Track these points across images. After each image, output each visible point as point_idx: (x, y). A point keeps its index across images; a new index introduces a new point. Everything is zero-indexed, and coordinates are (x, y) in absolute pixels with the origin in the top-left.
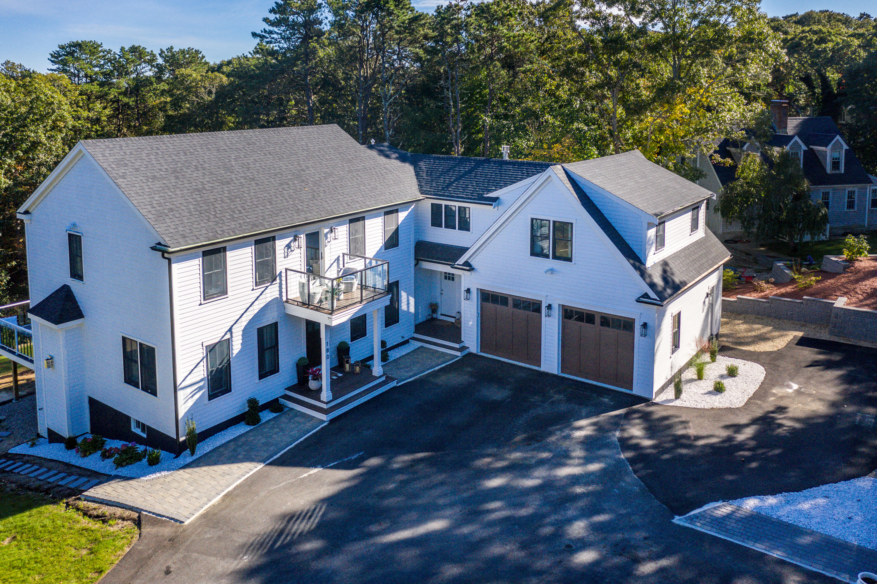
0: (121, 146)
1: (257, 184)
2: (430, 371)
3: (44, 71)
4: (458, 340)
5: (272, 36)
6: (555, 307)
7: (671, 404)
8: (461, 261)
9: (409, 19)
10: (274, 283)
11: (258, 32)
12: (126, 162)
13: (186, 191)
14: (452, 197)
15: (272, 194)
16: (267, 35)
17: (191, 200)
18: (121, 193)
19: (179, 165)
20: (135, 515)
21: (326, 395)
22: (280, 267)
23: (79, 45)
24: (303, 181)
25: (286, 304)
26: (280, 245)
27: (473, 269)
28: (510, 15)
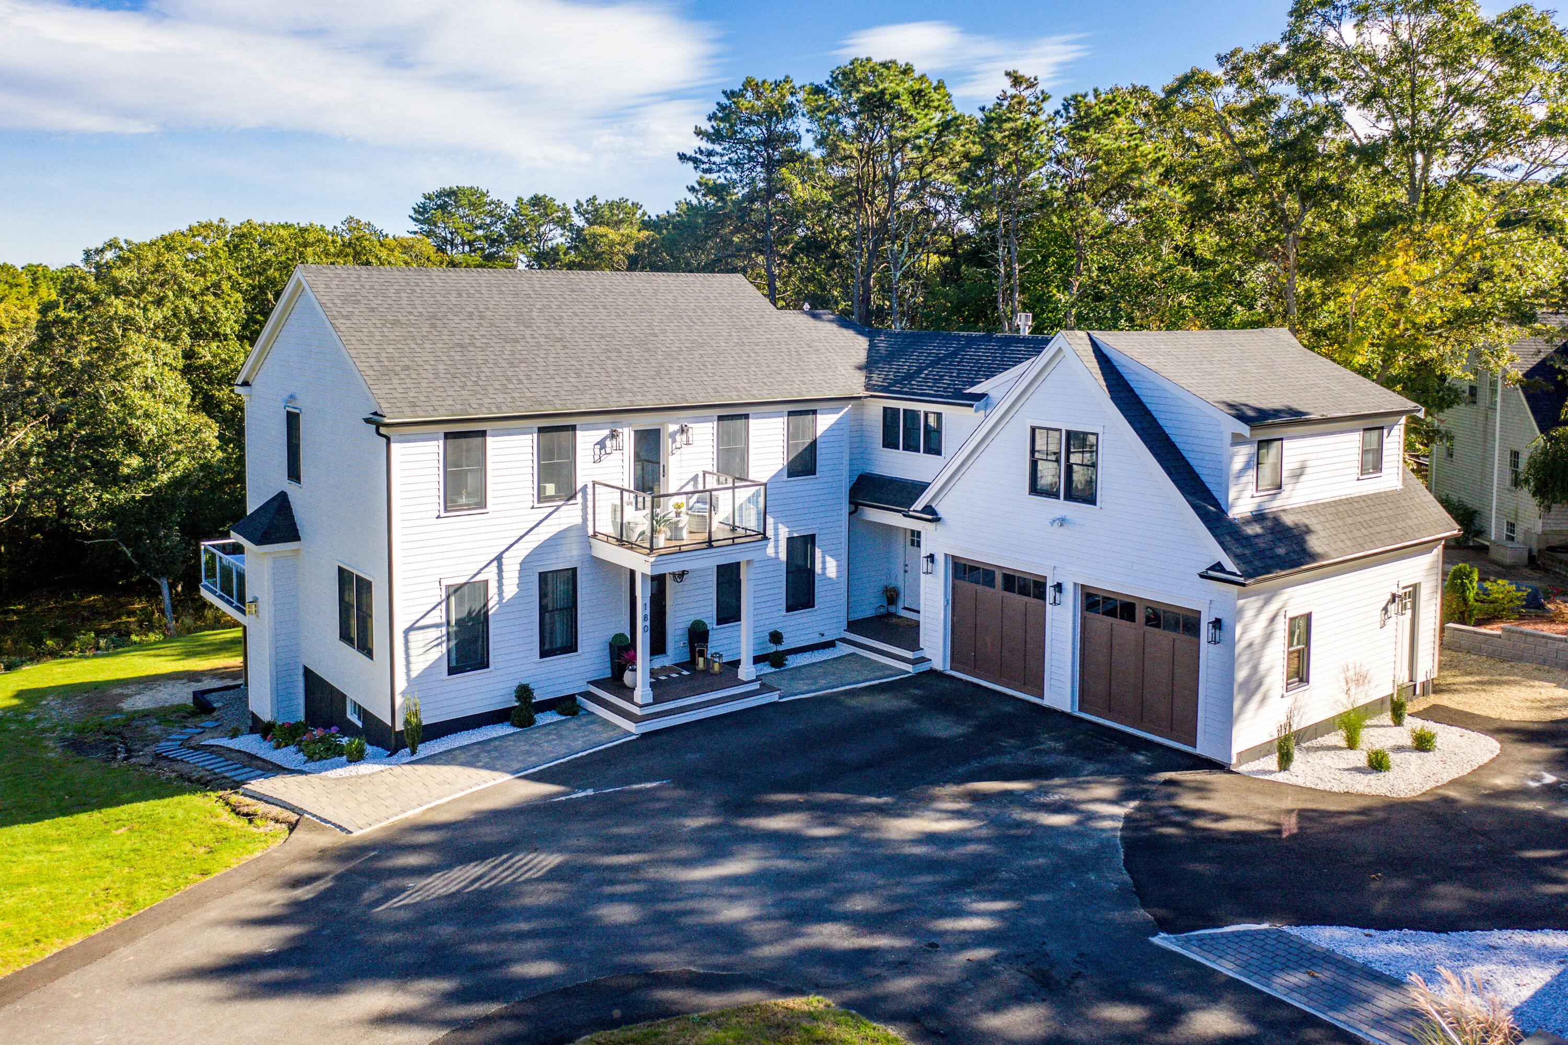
0: (359, 277)
1: (565, 347)
2: (848, 687)
3: (402, 233)
4: (914, 645)
5: (713, 159)
6: (1069, 588)
7: (1267, 777)
8: (919, 505)
9: (938, 126)
10: (572, 502)
11: (690, 153)
12: (359, 298)
13: (440, 346)
14: (914, 394)
15: (585, 361)
16: (705, 159)
17: (444, 358)
18: (336, 337)
19: (444, 309)
20: (294, 817)
21: (642, 693)
22: (582, 479)
23: (452, 193)
24: (648, 350)
25: (592, 540)
26: (586, 440)
27: (938, 520)
28: (1116, 112)
